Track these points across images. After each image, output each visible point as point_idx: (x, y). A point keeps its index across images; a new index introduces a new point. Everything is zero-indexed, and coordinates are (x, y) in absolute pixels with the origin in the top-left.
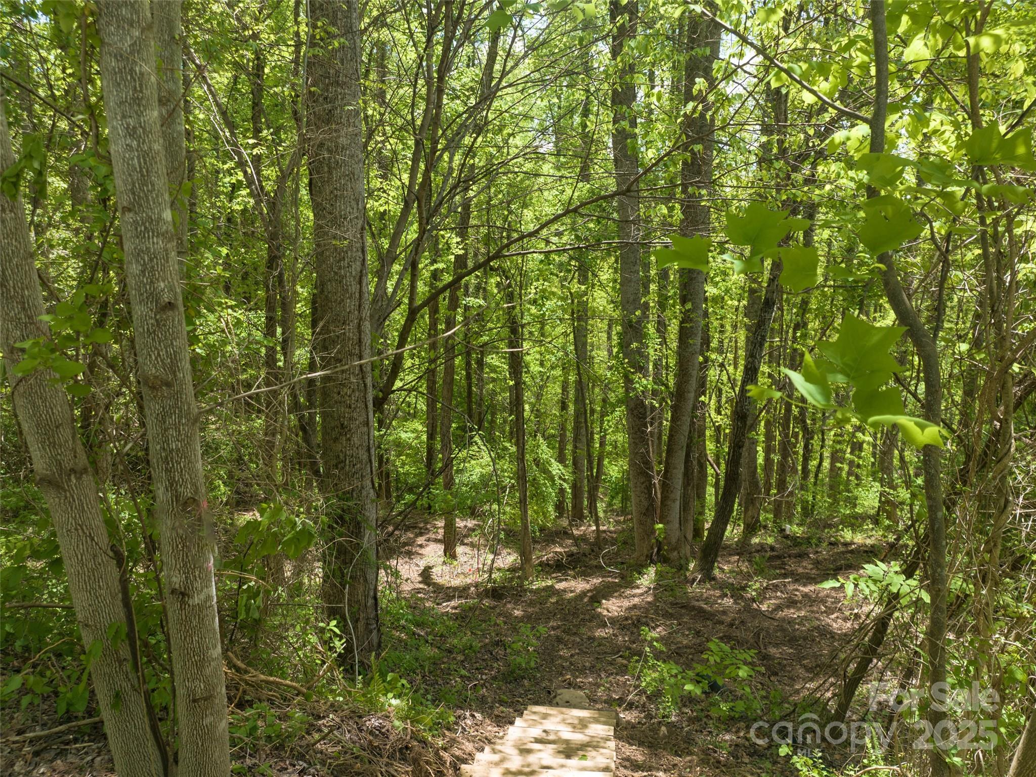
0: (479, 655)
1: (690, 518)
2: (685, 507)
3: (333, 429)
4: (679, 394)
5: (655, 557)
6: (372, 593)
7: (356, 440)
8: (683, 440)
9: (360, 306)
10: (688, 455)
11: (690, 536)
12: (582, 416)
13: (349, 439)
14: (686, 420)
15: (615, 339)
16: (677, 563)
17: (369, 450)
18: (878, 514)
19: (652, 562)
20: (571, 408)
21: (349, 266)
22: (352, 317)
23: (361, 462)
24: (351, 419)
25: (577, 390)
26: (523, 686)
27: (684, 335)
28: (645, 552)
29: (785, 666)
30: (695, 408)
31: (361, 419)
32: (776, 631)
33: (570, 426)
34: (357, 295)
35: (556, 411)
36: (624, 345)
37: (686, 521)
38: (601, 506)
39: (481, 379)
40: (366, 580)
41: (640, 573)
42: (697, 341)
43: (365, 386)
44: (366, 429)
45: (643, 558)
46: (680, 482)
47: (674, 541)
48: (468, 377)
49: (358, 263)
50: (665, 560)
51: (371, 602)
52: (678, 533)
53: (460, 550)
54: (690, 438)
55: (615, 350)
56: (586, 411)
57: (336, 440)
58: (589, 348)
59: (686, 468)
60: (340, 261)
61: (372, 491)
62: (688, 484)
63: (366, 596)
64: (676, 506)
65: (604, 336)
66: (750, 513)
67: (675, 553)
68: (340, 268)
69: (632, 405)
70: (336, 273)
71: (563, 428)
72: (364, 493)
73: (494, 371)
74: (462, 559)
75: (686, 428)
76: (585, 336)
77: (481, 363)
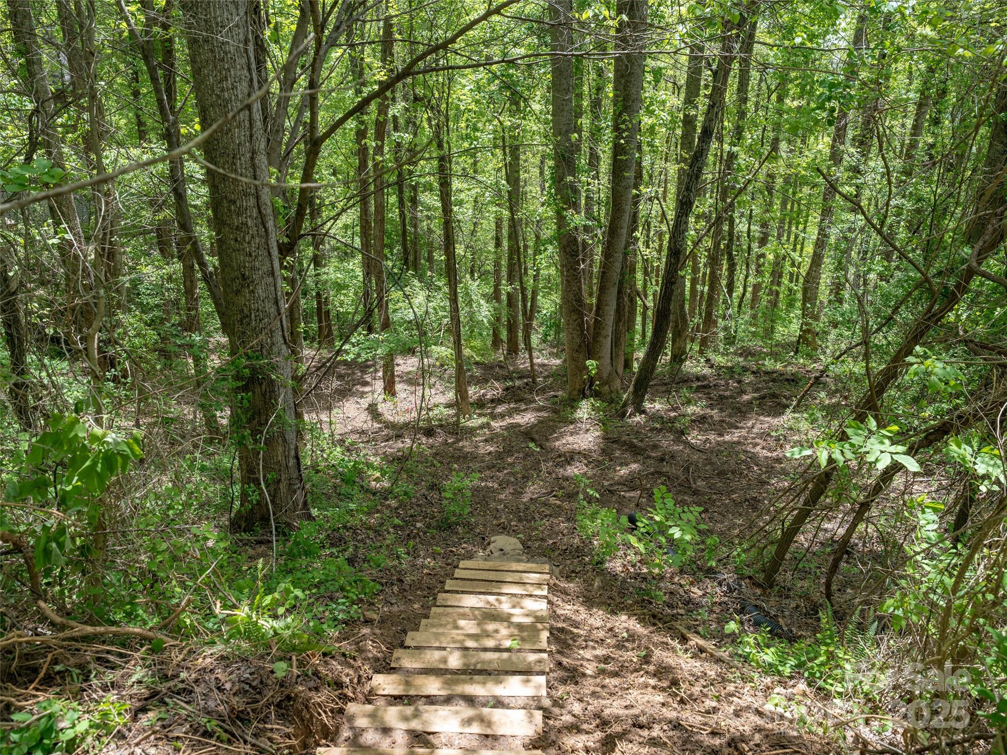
0: (414, 500)
1: (621, 353)
2: (616, 342)
3: (233, 280)
4: (613, 231)
5: (587, 392)
6: (293, 453)
7: (260, 291)
8: (615, 277)
9: (251, 136)
10: (620, 292)
11: (620, 370)
12: (515, 252)
13: (253, 292)
14: (619, 256)
15: (547, 172)
16: (608, 397)
17: (276, 302)
18: (798, 342)
19: (585, 396)
20: (505, 244)
21: (234, 88)
22: (243, 150)
23: (269, 316)
24: (253, 268)
25: (510, 227)
26: (457, 533)
27: (618, 169)
28: (578, 387)
29: (714, 501)
30: (628, 244)
31: (265, 269)
32: (705, 465)
33: (504, 262)
34: (247, 125)
35: (491, 248)
36: (558, 179)
37: (617, 356)
38: (535, 339)
39: (414, 218)
40: (285, 440)
41: (572, 407)
42: (630, 174)
43: (266, 231)
44: (271, 279)
45: (575, 393)
46: (612, 318)
47: (605, 375)
48: (402, 215)
49: (245, 84)
50: (597, 395)
51: (292, 462)
52: (609, 368)
53: (399, 387)
54: (622, 275)
55: (547, 185)
56: (519, 248)
57: (238, 292)
58: (522, 184)
59: (618, 305)
60: (221, 81)
61: (284, 347)
62: (620, 320)
63: (286, 457)
64: (607, 343)
65: (536, 171)
66: (677, 345)
67: (606, 387)
68: (223, 90)
69: (565, 242)
70: (218, 97)
71: (497, 264)
72: (275, 349)
73: (429, 209)
74: (402, 395)
75: (618, 266)
76: (518, 172)
77: (414, 201)
